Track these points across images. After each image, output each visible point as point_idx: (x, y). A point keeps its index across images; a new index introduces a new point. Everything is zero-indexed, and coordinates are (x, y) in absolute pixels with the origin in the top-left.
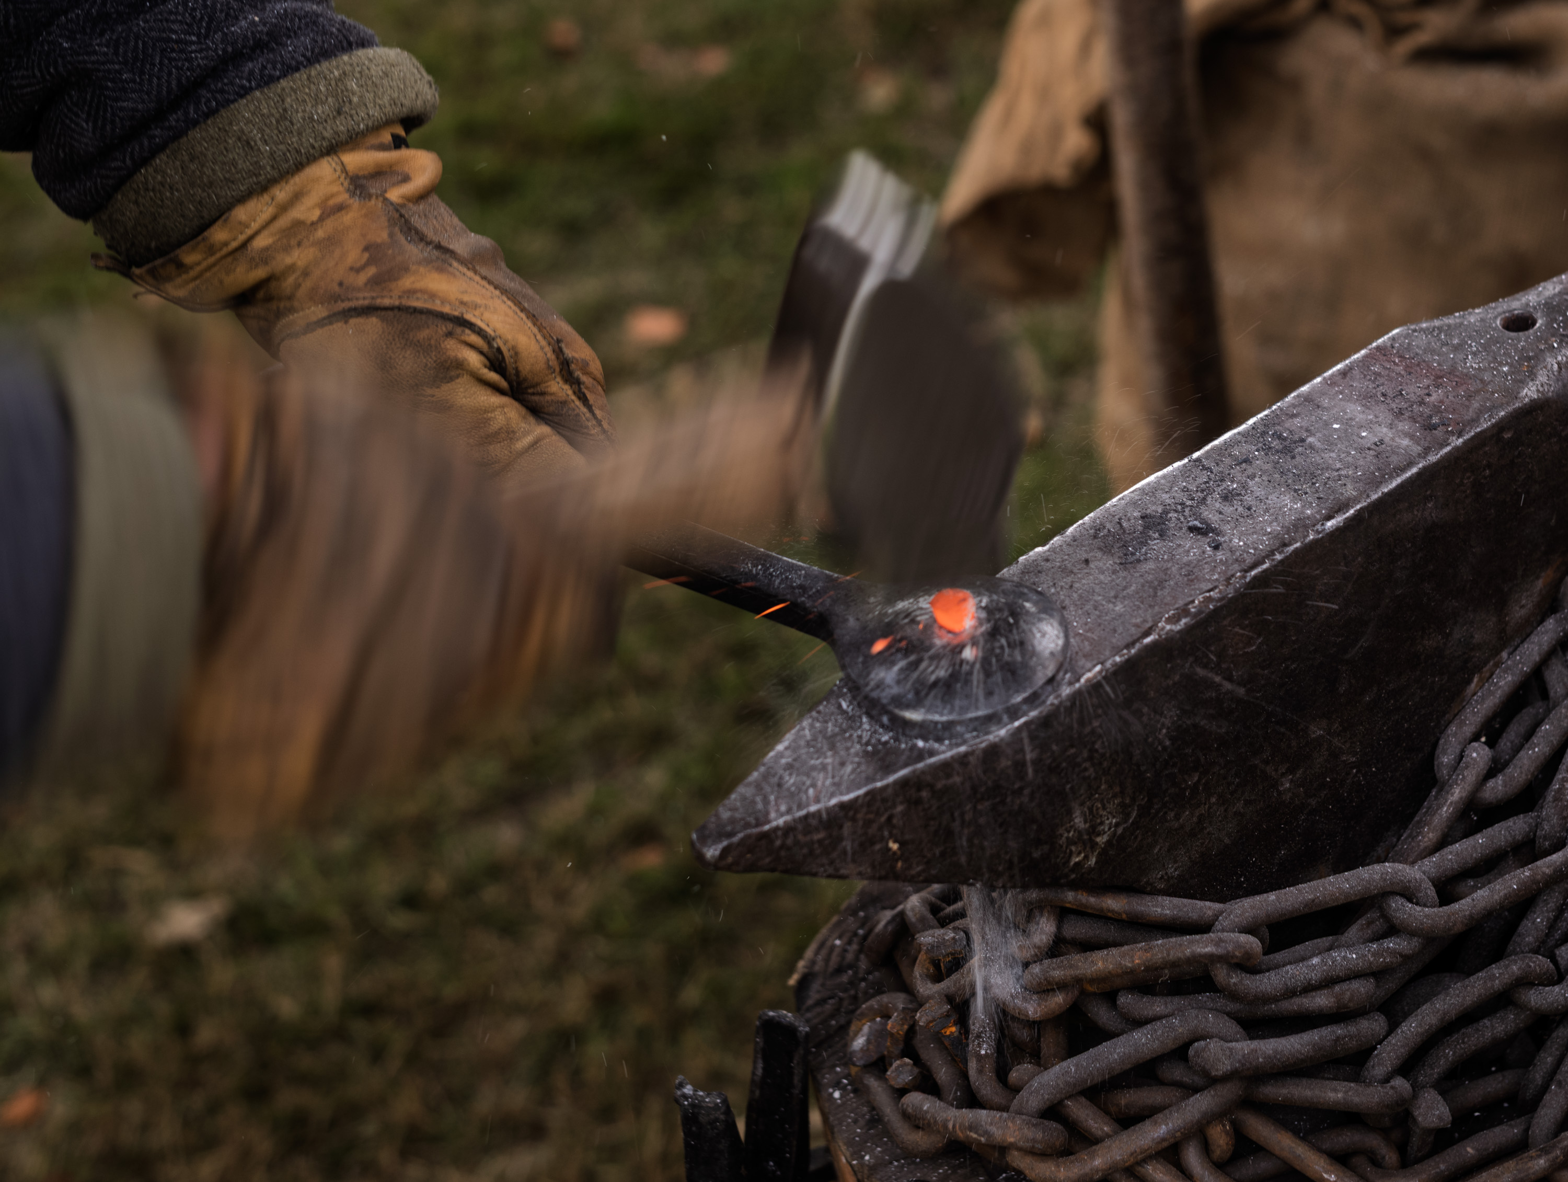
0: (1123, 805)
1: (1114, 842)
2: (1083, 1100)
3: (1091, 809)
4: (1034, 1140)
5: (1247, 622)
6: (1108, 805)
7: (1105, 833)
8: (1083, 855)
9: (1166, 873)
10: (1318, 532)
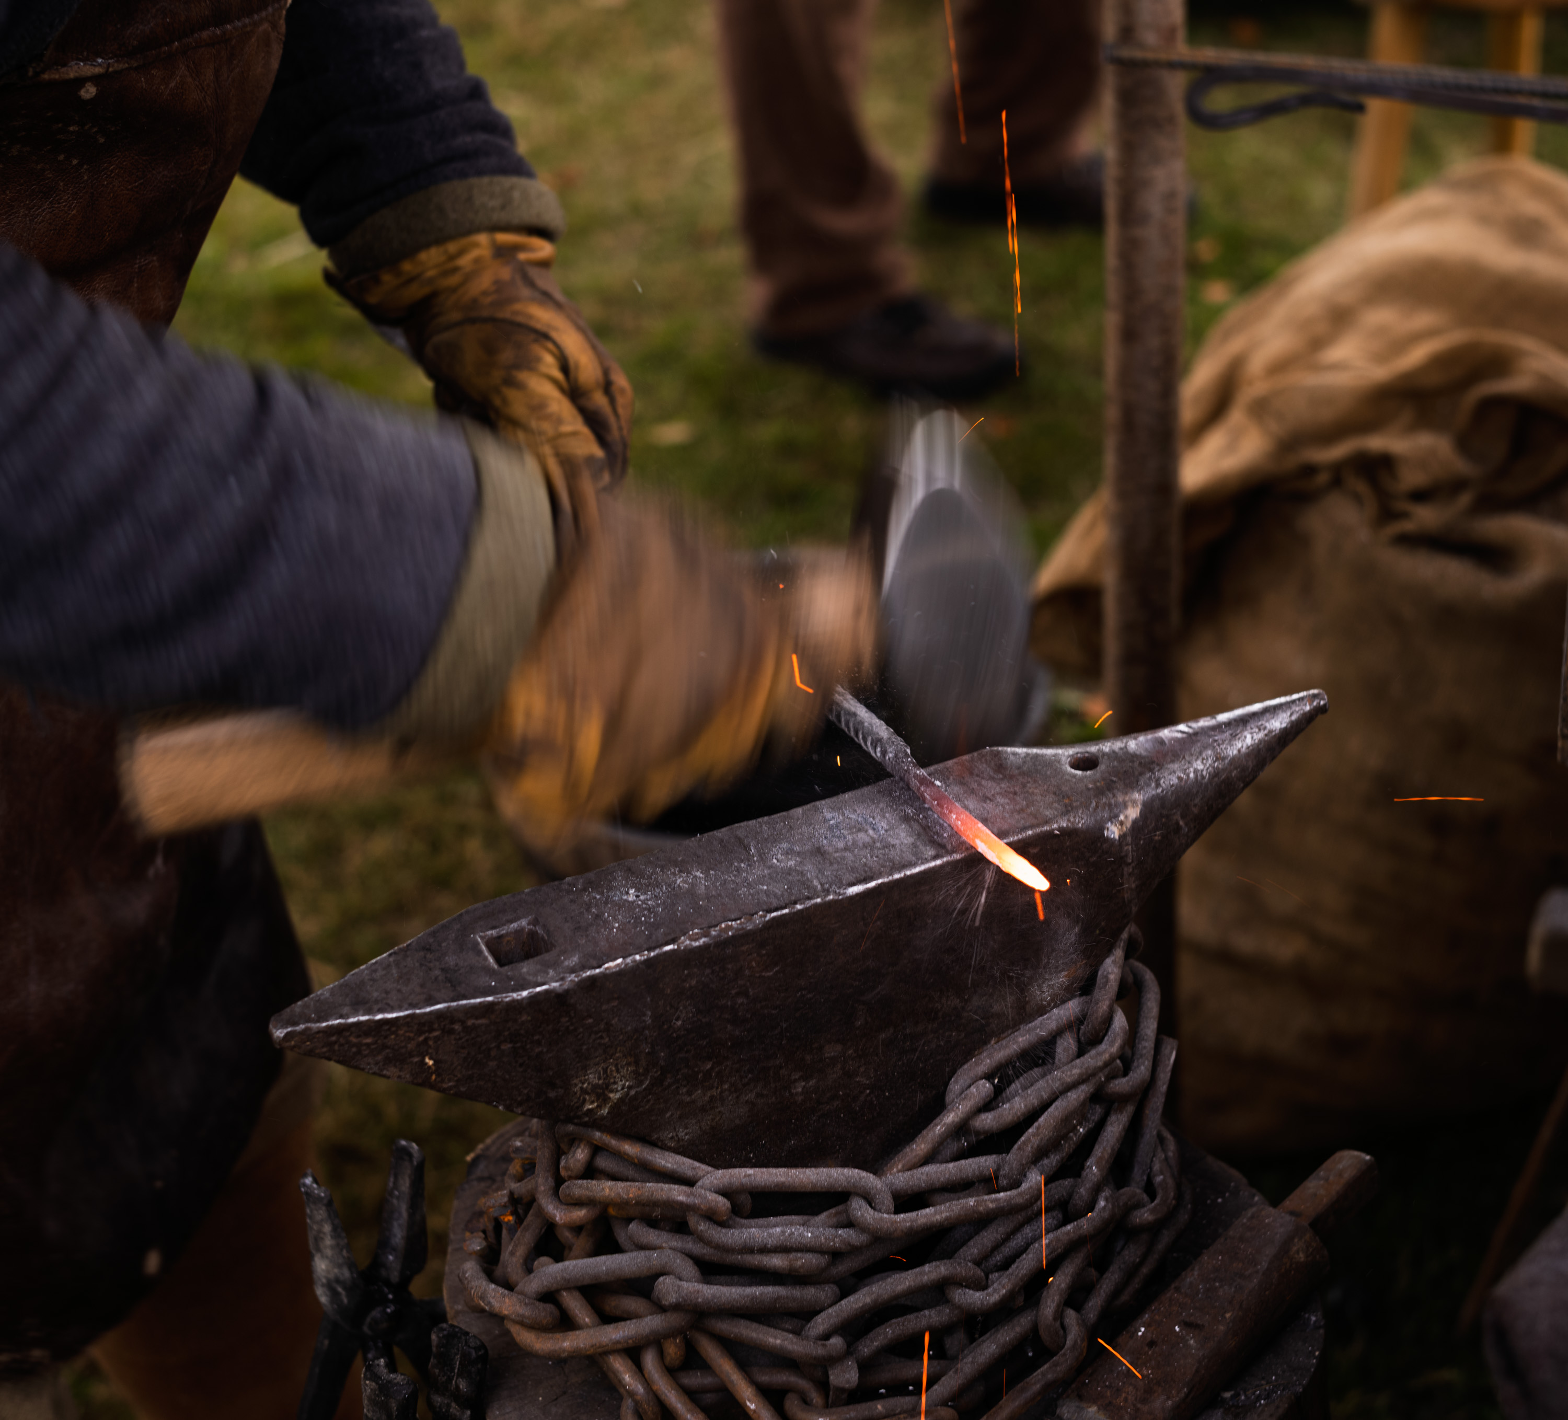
0: (635, 1072)
1: (627, 1100)
2: (577, 1294)
3: (605, 1071)
4: (523, 1316)
5: (764, 952)
6: (622, 1070)
7: (617, 1091)
8: (596, 1104)
9: (677, 1136)
10: (839, 894)
